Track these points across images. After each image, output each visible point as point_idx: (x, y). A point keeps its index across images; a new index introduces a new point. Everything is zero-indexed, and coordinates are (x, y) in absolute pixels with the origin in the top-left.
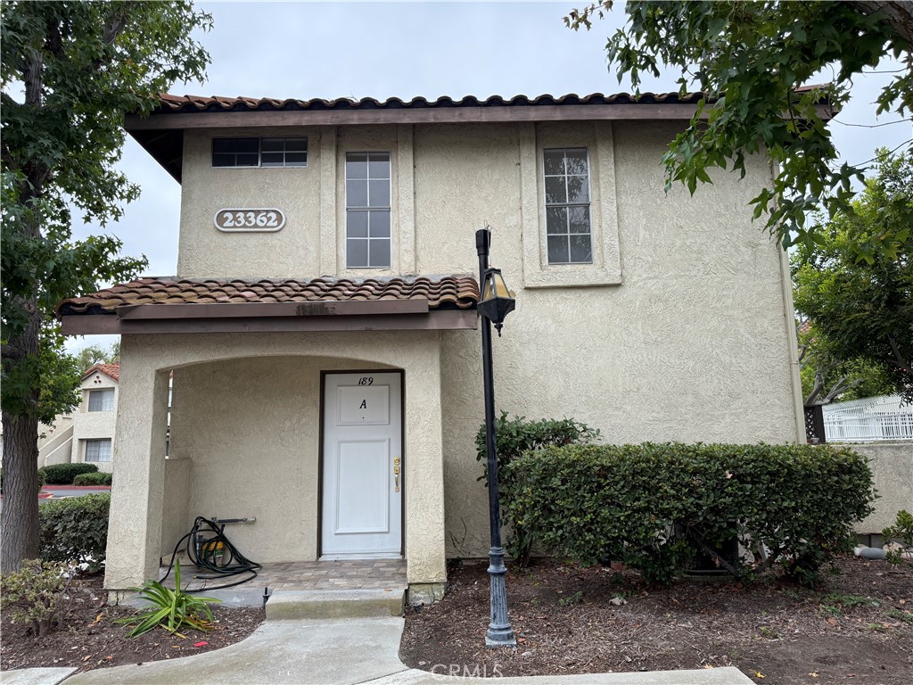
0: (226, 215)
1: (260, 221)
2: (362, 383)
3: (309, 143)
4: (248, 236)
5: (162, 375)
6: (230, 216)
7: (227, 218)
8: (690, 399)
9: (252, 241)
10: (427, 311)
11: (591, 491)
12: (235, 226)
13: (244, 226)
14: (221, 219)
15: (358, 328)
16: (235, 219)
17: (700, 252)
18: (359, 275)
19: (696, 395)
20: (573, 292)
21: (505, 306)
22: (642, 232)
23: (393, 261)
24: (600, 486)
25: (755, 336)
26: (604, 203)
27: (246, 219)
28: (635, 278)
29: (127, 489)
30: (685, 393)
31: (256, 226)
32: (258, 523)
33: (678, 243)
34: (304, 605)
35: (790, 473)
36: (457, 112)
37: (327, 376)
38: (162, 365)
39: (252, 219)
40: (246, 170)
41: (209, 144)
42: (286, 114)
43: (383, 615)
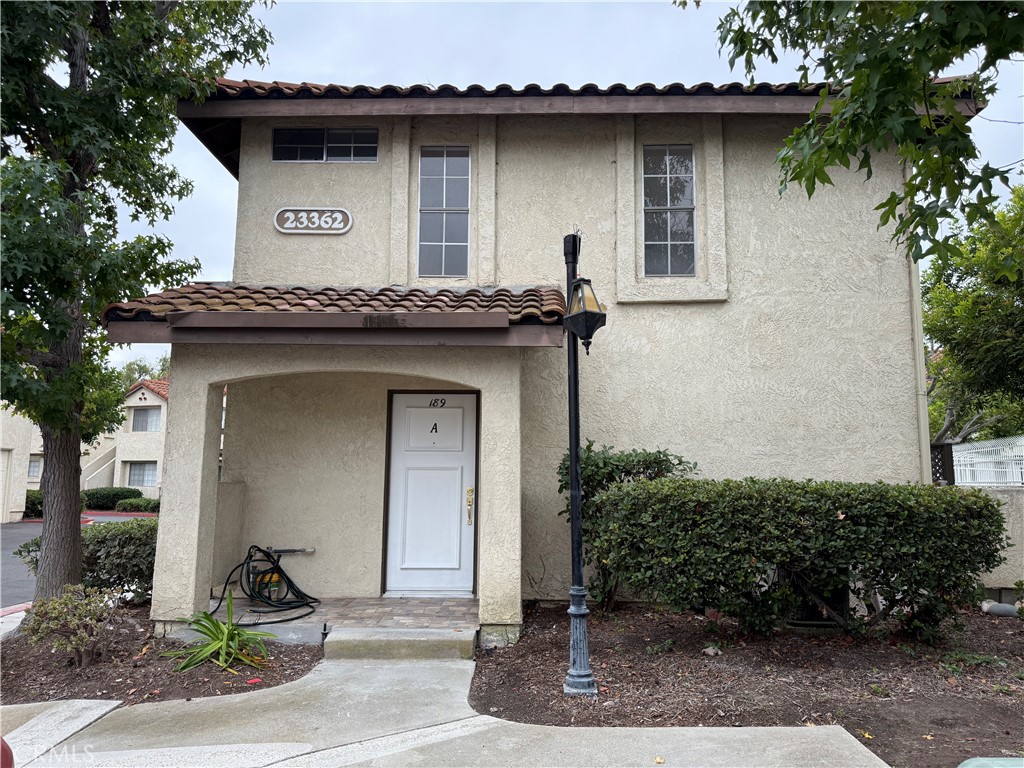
0: (287, 215)
1: (324, 222)
2: (433, 405)
3: (380, 135)
4: (311, 239)
5: (216, 389)
6: (291, 216)
7: (288, 218)
8: (801, 431)
9: (316, 244)
10: (507, 325)
11: (684, 529)
12: (296, 228)
13: (307, 227)
14: (281, 219)
15: (431, 343)
16: (297, 219)
17: (817, 266)
18: (432, 285)
19: (807, 426)
20: (672, 308)
21: (595, 320)
22: (753, 241)
23: (471, 270)
24: (695, 524)
25: (878, 362)
26: (710, 208)
27: (309, 219)
28: (743, 294)
29: (176, 512)
30: (795, 425)
31: (320, 227)
32: (317, 555)
33: (794, 255)
34: (366, 644)
35: (912, 515)
36: (546, 101)
37: (396, 396)
38: (216, 378)
39: (316, 220)
40: (310, 165)
41: (269, 135)
42: (354, 102)
43: (452, 657)
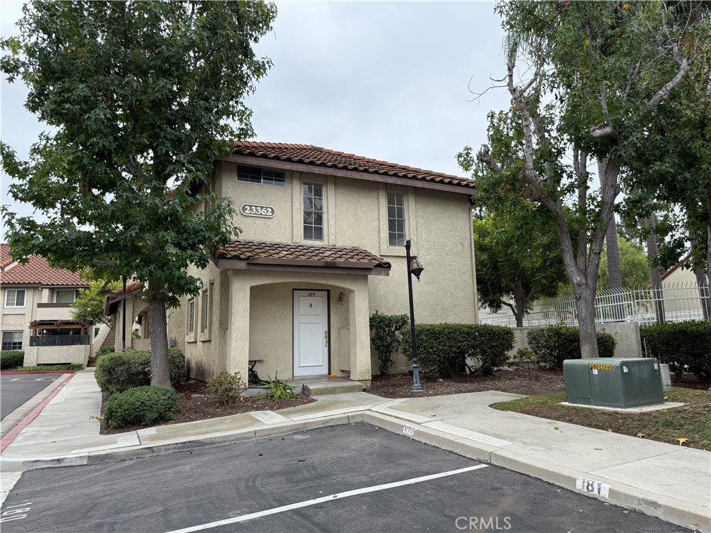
0: (246, 207)
1: (263, 212)
2: (310, 295)
3: (286, 175)
4: (256, 219)
6: (249, 208)
7: (247, 209)
9: (259, 221)
10: (373, 267)
12: (251, 213)
13: (255, 214)
14: (244, 209)
16: (251, 209)
17: (444, 246)
18: (309, 243)
19: (442, 305)
20: (399, 258)
22: (424, 235)
24: (438, 338)
25: (462, 282)
26: (411, 221)
28: (421, 255)
29: (239, 342)
30: (438, 305)
31: (261, 214)
32: (265, 363)
33: (437, 241)
34: (326, 389)
36: (360, 174)
39: (259, 210)
40: (255, 184)
41: (236, 168)
43: (356, 391)
